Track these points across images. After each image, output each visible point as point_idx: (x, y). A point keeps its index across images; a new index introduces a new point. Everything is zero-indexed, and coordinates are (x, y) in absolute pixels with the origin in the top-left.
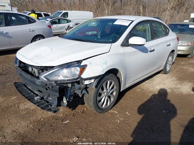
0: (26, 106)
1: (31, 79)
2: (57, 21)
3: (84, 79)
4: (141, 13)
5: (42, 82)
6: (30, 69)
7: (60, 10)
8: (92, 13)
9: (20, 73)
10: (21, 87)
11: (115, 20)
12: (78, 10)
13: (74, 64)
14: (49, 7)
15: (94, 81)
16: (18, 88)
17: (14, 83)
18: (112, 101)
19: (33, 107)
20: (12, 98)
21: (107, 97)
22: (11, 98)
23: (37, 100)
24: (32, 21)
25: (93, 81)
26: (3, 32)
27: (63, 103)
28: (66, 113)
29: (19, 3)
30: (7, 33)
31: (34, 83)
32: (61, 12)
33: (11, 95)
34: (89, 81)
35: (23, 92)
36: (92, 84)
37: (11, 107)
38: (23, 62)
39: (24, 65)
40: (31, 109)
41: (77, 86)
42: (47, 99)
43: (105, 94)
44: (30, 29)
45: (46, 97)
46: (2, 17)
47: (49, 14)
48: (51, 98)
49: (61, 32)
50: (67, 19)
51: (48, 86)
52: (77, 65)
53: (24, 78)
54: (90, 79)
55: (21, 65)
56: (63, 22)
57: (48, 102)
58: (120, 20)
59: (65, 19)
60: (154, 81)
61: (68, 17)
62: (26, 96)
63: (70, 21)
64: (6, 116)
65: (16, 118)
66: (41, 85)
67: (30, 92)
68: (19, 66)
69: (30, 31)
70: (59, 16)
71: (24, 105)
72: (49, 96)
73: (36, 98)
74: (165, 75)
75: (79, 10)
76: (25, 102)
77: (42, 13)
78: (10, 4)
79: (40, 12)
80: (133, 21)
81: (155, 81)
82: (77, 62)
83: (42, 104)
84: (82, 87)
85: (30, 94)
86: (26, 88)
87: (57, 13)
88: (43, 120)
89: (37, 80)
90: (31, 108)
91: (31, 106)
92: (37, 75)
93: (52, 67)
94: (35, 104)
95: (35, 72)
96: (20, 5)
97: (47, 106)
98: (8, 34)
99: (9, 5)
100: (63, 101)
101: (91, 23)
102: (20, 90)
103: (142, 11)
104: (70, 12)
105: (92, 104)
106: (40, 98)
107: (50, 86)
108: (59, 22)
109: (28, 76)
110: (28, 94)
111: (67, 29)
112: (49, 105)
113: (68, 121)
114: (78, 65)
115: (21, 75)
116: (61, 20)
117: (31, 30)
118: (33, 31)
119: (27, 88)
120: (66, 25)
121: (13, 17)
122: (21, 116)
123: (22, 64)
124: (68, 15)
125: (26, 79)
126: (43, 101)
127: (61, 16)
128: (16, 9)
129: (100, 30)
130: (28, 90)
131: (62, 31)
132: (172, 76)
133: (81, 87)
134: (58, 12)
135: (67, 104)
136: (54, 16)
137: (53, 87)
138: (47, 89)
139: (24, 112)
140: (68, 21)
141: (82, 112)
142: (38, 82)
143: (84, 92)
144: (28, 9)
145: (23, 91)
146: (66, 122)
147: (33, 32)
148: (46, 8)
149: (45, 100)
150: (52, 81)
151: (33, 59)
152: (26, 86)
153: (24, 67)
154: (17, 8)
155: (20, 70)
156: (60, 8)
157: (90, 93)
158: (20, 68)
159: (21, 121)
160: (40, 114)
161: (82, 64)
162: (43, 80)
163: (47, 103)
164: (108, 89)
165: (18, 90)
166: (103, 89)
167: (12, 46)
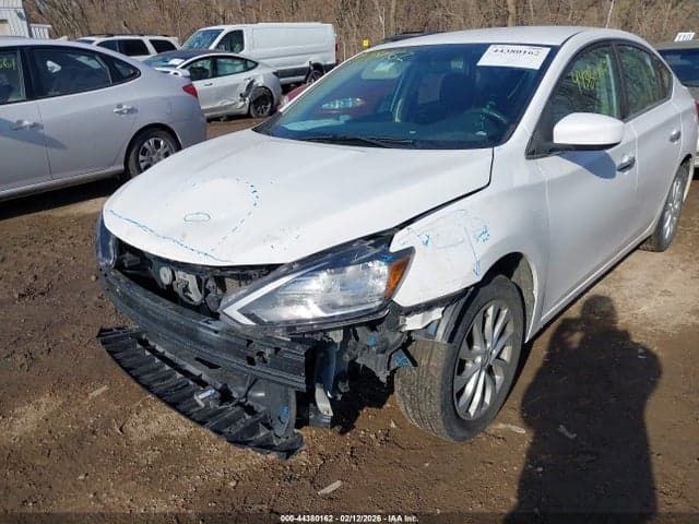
0: (153, 426)
1: (179, 320)
2: (207, 65)
3: (406, 308)
4: (510, 18)
5: (230, 331)
6: (165, 276)
7: (208, 24)
8: (329, 27)
9: (125, 296)
10: (125, 347)
11: (483, 48)
12: (273, 20)
13: (362, 251)
14: (166, 13)
15: (443, 312)
16: (119, 356)
17: (99, 336)
18: (498, 387)
19: (183, 429)
20: (91, 395)
21: (483, 374)
22: (87, 395)
23: (207, 405)
24: (125, 72)
25: (436, 314)
26: (20, 122)
27: (317, 411)
28: (321, 448)
29: (55, 7)
30: (35, 126)
31: (192, 335)
32: (218, 32)
33: (85, 382)
34: (424, 316)
35: (141, 369)
36: (433, 327)
37: (94, 433)
38: (133, 247)
39: (137, 260)
40: (173, 438)
41: (368, 337)
42: (246, 396)
43: (479, 359)
44: (120, 106)
45: (243, 390)
46: (15, 63)
47: (173, 40)
48: (262, 394)
49: (226, 107)
50: (242, 54)
51: (256, 347)
52: (374, 251)
53: (146, 315)
54: (428, 306)
55: (125, 262)
56: (228, 69)
57: (250, 410)
58: (499, 47)
59: (238, 58)
60: (622, 283)
61: (242, 49)
62: (159, 386)
63: (257, 64)
64: (82, 477)
65: (125, 481)
66: (227, 342)
67: (167, 368)
68: (119, 266)
69: (121, 113)
70: (212, 47)
71: (146, 422)
72: (254, 383)
73: (200, 398)
74: (659, 256)
75: (277, 18)
76: (145, 406)
77: (146, 40)
78: (22, 11)
79: (138, 38)
80: (554, 50)
81: (629, 284)
82: (372, 241)
83: (231, 422)
84: (391, 342)
85: (169, 377)
86: (148, 353)
87: (200, 35)
88: (233, 484)
89: (207, 322)
90: (173, 433)
91: (174, 422)
92: (196, 296)
93: (270, 270)
94: (202, 423)
95: (190, 286)
96: (57, 13)
97: (252, 429)
98: (41, 131)
99: (20, 15)
100: (315, 404)
101: (374, 68)
102: (128, 362)
103: (512, 9)
104: (248, 30)
105: (437, 409)
106: (218, 395)
107: (266, 347)
108: (216, 72)
109: (164, 308)
110: (164, 379)
111: (247, 95)
112: (261, 425)
113: (337, 484)
114: (377, 251)
115: (130, 302)
116: (222, 60)
117: (125, 107)
118: (132, 111)
119: (153, 351)
120: (240, 79)
121: (51, 60)
122: (143, 475)
123: (128, 255)
124: (242, 43)
125: (154, 320)
126: (231, 409)
127: (217, 47)
128: (46, 30)
129: (400, 92)
130: (157, 361)
131: (229, 103)
132: (687, 257)
133: (386, 340)
134: (205, 33)
135: (331, 414)
136: (191, 47)
137: (277, 350)
138: (251, 361)
139: (152, 455)
140: (248, 65)
141: (382, 438)
142: (209, 330)
143: (399, 360)
144: (88, 27)
145: (141, 365)
146: (328, 490)
147: (134, 115)
148: (157, 21)
149: (239, 404)
150: (273, 325)
151: (184, 236)
152: (145, 343)
153: (137, 267)
154: (50, 26)
155: (123, 279)
156: (208, 16)
157: (424, 362)
158: (119, 274)
159: (146, 494)
160: (217, 458)
161: (395, 247)
162: (235, 325)
163: (247, 417)
164: (487, 338)
165: (118, 361)
166: (470, 343)
167: (57, 175)
